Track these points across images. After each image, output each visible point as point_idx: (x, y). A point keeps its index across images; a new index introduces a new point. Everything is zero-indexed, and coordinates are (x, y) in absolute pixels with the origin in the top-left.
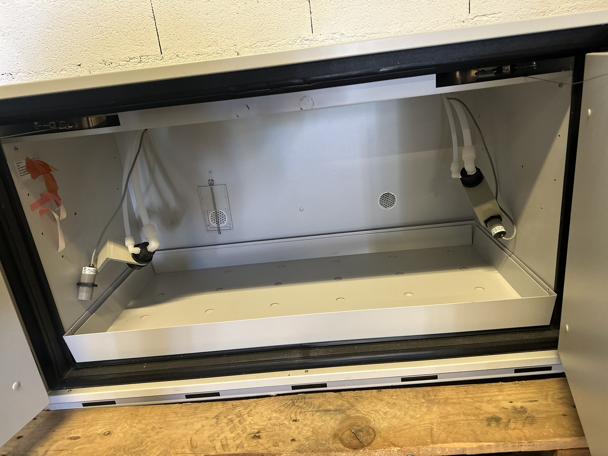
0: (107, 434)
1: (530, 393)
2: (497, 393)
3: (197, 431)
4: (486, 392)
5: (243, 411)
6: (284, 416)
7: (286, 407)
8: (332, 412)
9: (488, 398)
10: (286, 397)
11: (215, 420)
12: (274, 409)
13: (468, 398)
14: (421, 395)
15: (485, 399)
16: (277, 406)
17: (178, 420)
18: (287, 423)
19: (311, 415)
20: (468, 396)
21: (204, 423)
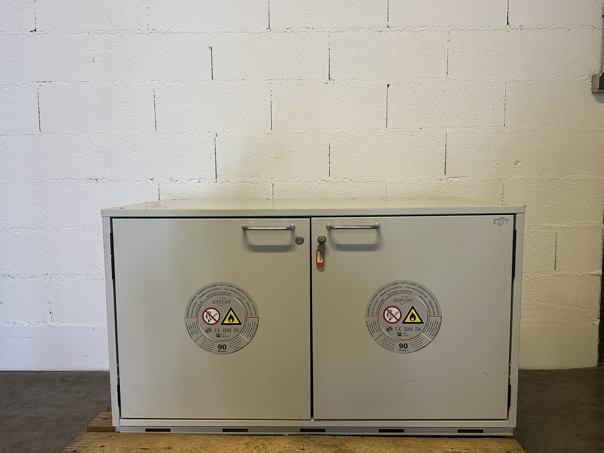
0: (168, 448)
1: (466, 445)
2: (444, 444)
3: (234, 450)
4: (436, 443)
5: (266, 442)
6: (295, 446)
7: (296, 442)
8: (329, 446)
9: (437, 446)
10: (296, 436)
11: (245, 446)
12: (287, 442)
13: (424, 445)
14: (392, 441)
15: (435, 446)
16: (289, 441)
17: (218, 444)
18: (297, 450)
19: (314, 447)
20: (424, 444)
21: (238, 447)
